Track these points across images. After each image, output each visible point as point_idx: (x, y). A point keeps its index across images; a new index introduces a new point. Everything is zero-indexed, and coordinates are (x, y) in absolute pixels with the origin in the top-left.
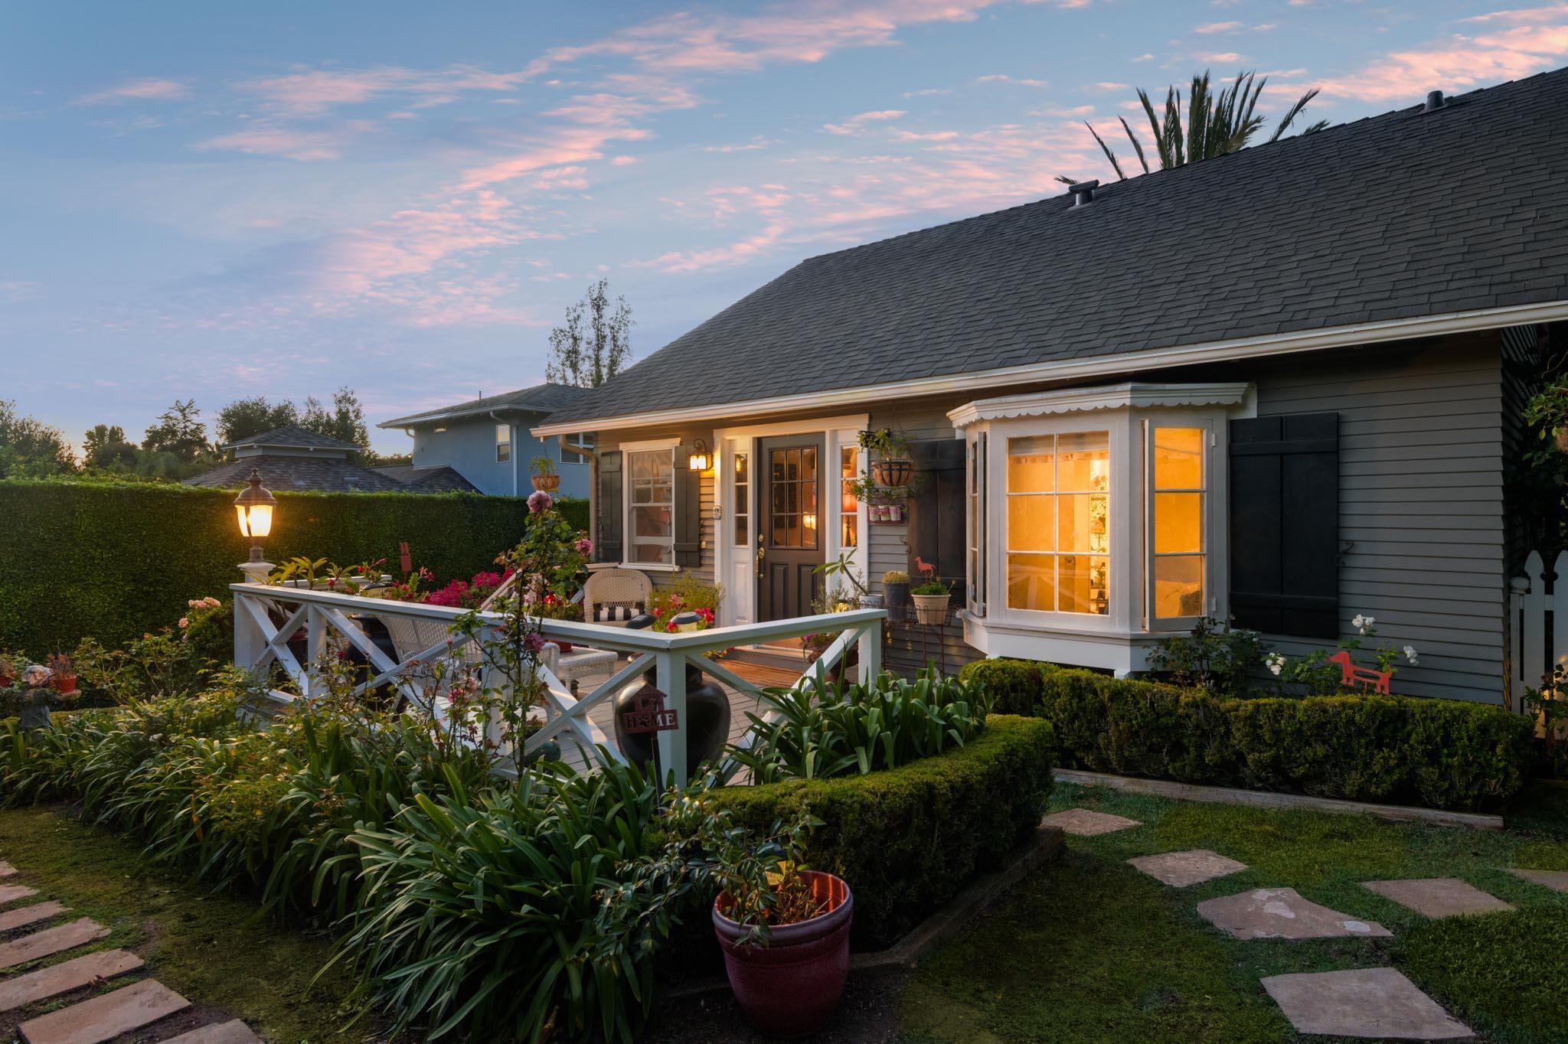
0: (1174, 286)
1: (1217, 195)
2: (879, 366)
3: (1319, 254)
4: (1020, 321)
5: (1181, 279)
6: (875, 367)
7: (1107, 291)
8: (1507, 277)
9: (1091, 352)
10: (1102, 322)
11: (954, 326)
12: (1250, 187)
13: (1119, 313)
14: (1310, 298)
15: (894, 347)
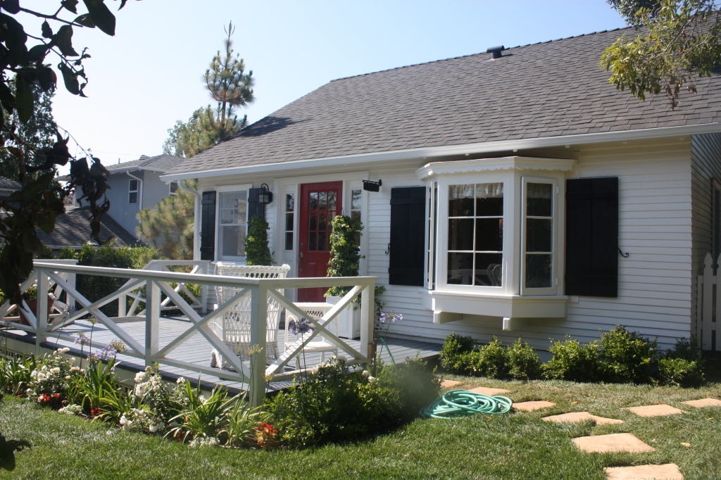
0: (539, 106)
1: (565, 59)
2: (375, 143)
3: (611, 94)
4: (457, 121)
5: (544, 102)
6: (373, 143)
7: (505, 107)
8: (692, 111)
9: (495, 139)
10: (501, 123)
11: (421, 122)
12: (582, 56)
13: (510, 118)
14: (605, 116)
15: (385, 132)
